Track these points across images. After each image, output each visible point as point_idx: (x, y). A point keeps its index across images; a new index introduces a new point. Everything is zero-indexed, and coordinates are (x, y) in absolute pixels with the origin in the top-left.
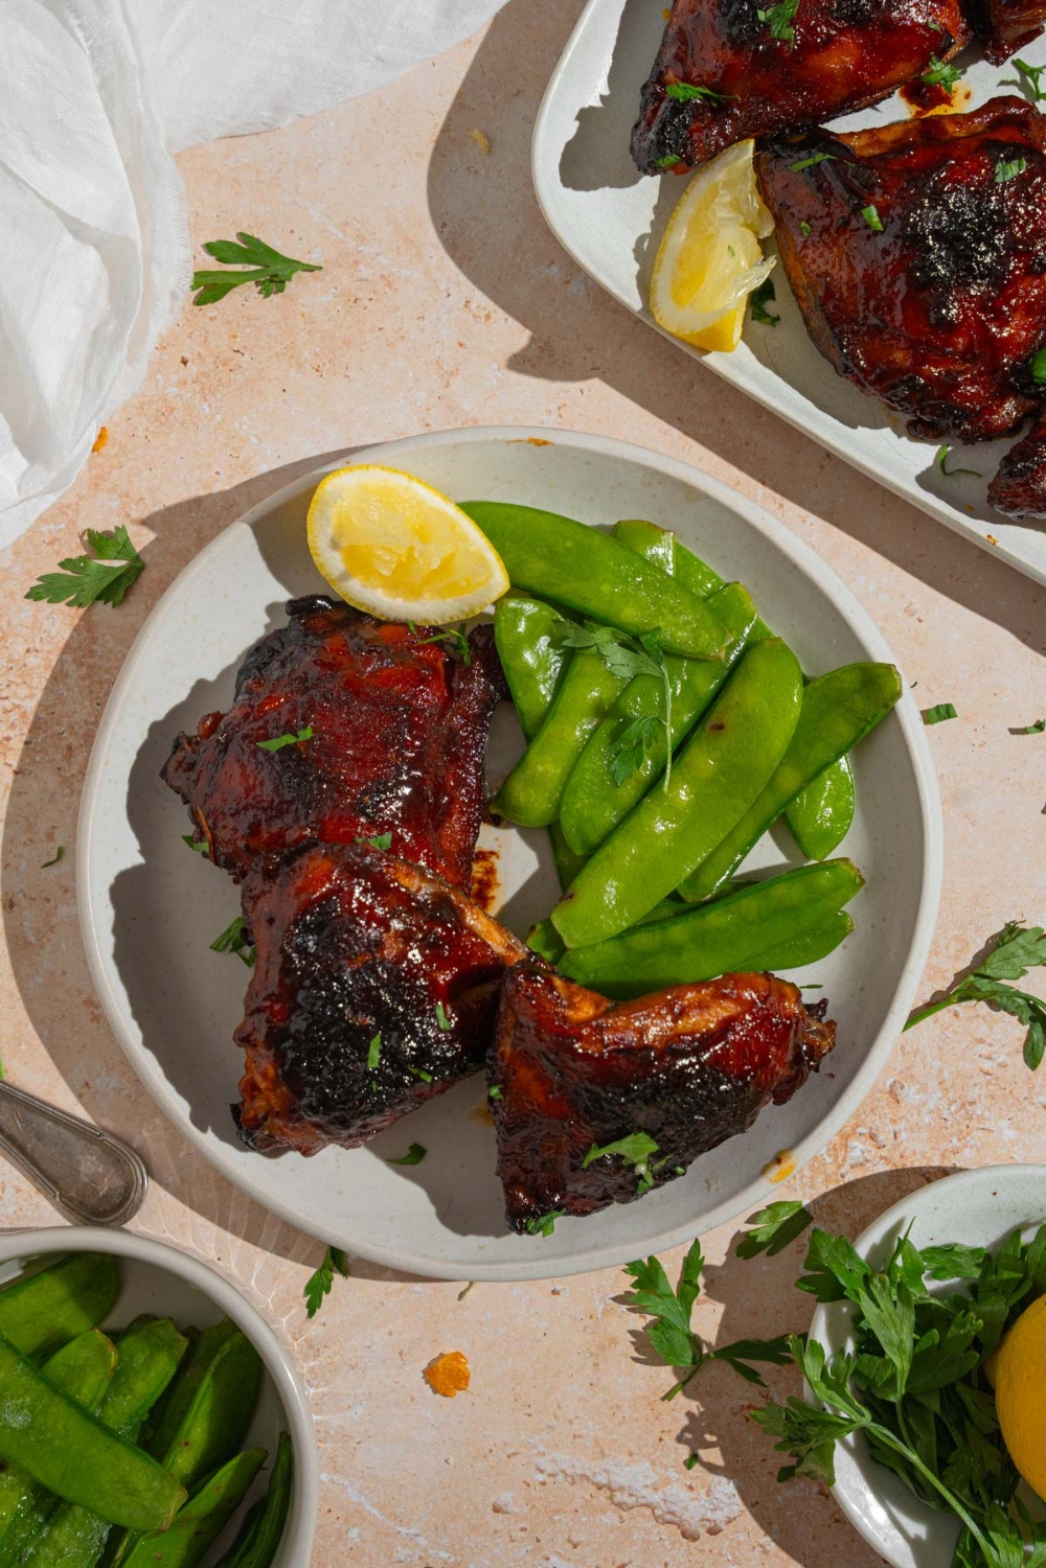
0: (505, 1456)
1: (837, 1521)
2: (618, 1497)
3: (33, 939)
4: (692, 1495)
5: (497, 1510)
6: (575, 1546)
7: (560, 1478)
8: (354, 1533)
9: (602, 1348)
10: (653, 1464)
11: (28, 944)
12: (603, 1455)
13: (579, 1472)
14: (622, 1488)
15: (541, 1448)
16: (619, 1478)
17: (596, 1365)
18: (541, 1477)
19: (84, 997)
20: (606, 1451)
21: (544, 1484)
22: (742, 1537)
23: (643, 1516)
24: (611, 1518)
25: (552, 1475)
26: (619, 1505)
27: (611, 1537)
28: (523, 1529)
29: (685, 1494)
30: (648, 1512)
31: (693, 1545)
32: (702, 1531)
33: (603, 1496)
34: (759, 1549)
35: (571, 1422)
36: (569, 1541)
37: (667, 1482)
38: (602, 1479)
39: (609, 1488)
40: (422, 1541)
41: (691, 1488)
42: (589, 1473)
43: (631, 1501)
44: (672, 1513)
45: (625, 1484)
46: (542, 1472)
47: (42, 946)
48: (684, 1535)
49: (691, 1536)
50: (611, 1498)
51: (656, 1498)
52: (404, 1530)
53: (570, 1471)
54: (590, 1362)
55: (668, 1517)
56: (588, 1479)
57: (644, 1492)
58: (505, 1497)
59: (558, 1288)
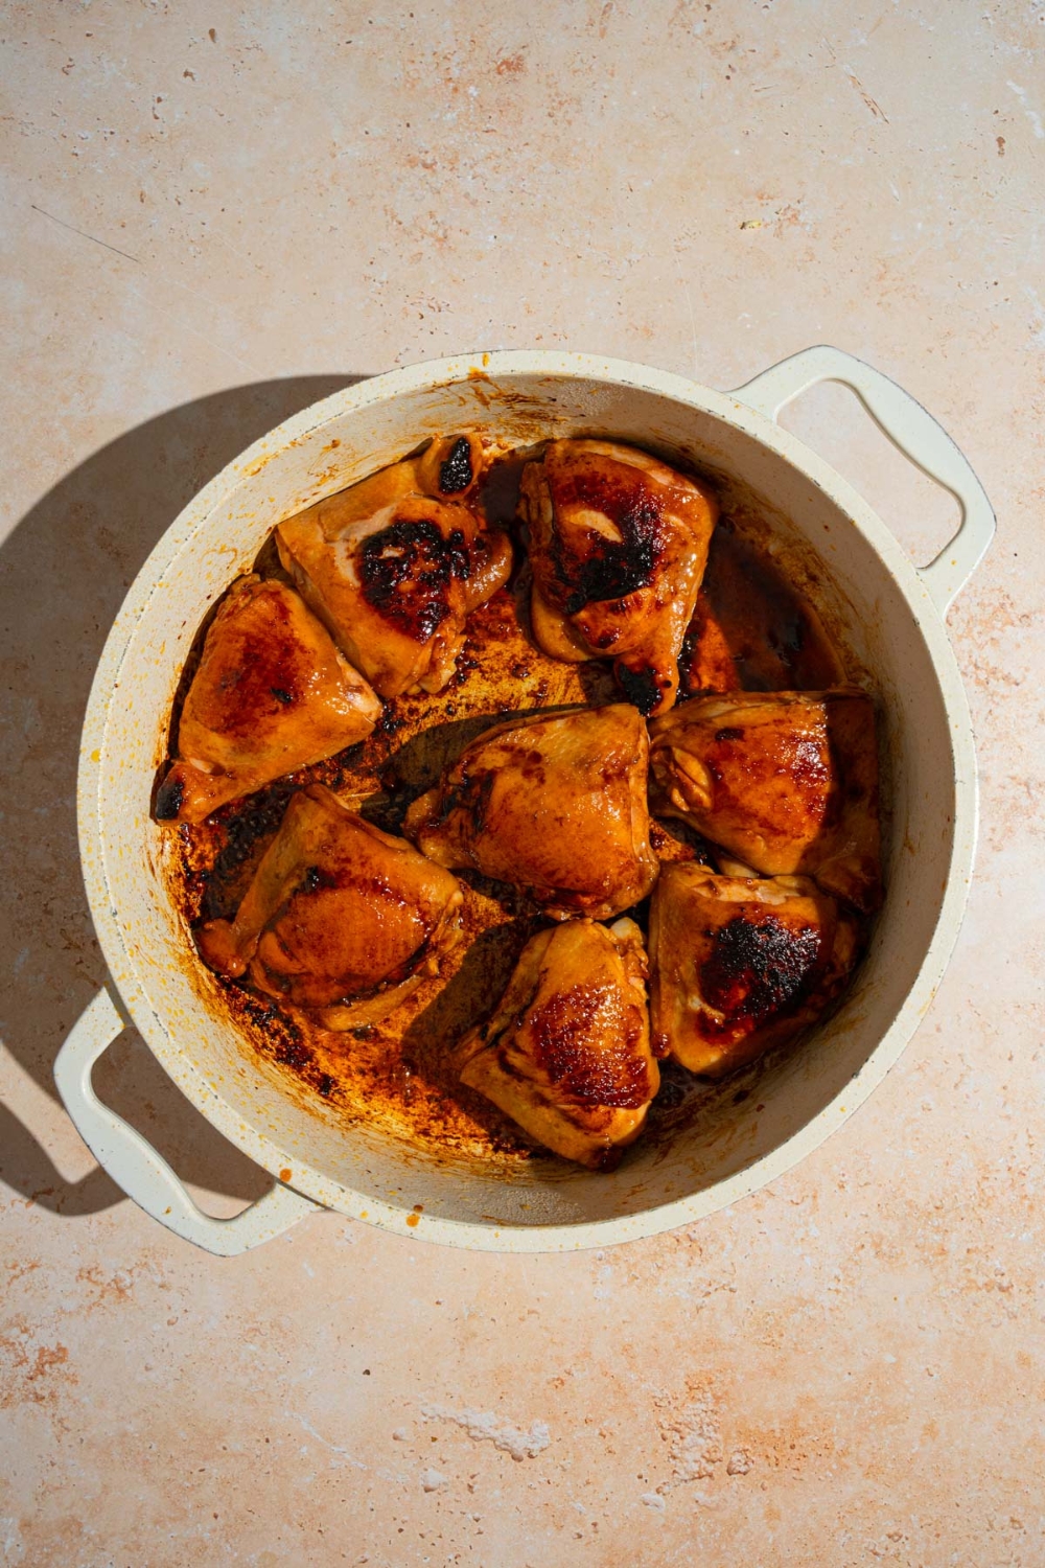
0: (402, 1405)
1: (610, 1452)
2: (473, 1433)
3: (115, 1064)
4: (520, 1433)
5: (395, 1438)
6: (444, 1463)
7: (437, 1419)
8: (304, 1449)
9: (467, 1339)
10: (496, 1412)
11: (113, 1067)
12: (464, 1406)
13: (449, 1416)
14: (475, 1427)
15: (426, 1401)
16: (473, 1421)
17: (462, 1349)
18: (424, 1419)
19: (146, 1102)
20: (467, 1403)
21: (426, 1423)
22: (550, 1460)
23: (488, 1445)
24: (467, 1445)
25: (432, 1418)
26: (473, 1438)
27: (467, 1458)
28: (412, 1451)
29: (515, 1433)
30: (491, 1443)
31: (518, 1464)
32: (525, 1456)
33: (463, 1432)
34: (560, 1468)
35: (445, 1385)
36: (441, 1459)
37: (504, 1424)
38: (463, 1421)
39: (467, 1427)
40: (347, 1456)
41: (519, 1429)
42: (455, 1417)
43: (480, 1435)
44: (506, 1444)
45: (477, 1424)
46: (425, 1415)
47: (121, 1069)
48: (513, 1458)
49: (519, 1459)
50: (468, 1433)
51: (495, 1434)
52: (336, 1449)
53: (443, 1416)
54: (458, 1348)
55: (503, 1446)
56: (454, 1421)
57: (489, 1430)
58: (401, 1431)
59: (440, 1300)
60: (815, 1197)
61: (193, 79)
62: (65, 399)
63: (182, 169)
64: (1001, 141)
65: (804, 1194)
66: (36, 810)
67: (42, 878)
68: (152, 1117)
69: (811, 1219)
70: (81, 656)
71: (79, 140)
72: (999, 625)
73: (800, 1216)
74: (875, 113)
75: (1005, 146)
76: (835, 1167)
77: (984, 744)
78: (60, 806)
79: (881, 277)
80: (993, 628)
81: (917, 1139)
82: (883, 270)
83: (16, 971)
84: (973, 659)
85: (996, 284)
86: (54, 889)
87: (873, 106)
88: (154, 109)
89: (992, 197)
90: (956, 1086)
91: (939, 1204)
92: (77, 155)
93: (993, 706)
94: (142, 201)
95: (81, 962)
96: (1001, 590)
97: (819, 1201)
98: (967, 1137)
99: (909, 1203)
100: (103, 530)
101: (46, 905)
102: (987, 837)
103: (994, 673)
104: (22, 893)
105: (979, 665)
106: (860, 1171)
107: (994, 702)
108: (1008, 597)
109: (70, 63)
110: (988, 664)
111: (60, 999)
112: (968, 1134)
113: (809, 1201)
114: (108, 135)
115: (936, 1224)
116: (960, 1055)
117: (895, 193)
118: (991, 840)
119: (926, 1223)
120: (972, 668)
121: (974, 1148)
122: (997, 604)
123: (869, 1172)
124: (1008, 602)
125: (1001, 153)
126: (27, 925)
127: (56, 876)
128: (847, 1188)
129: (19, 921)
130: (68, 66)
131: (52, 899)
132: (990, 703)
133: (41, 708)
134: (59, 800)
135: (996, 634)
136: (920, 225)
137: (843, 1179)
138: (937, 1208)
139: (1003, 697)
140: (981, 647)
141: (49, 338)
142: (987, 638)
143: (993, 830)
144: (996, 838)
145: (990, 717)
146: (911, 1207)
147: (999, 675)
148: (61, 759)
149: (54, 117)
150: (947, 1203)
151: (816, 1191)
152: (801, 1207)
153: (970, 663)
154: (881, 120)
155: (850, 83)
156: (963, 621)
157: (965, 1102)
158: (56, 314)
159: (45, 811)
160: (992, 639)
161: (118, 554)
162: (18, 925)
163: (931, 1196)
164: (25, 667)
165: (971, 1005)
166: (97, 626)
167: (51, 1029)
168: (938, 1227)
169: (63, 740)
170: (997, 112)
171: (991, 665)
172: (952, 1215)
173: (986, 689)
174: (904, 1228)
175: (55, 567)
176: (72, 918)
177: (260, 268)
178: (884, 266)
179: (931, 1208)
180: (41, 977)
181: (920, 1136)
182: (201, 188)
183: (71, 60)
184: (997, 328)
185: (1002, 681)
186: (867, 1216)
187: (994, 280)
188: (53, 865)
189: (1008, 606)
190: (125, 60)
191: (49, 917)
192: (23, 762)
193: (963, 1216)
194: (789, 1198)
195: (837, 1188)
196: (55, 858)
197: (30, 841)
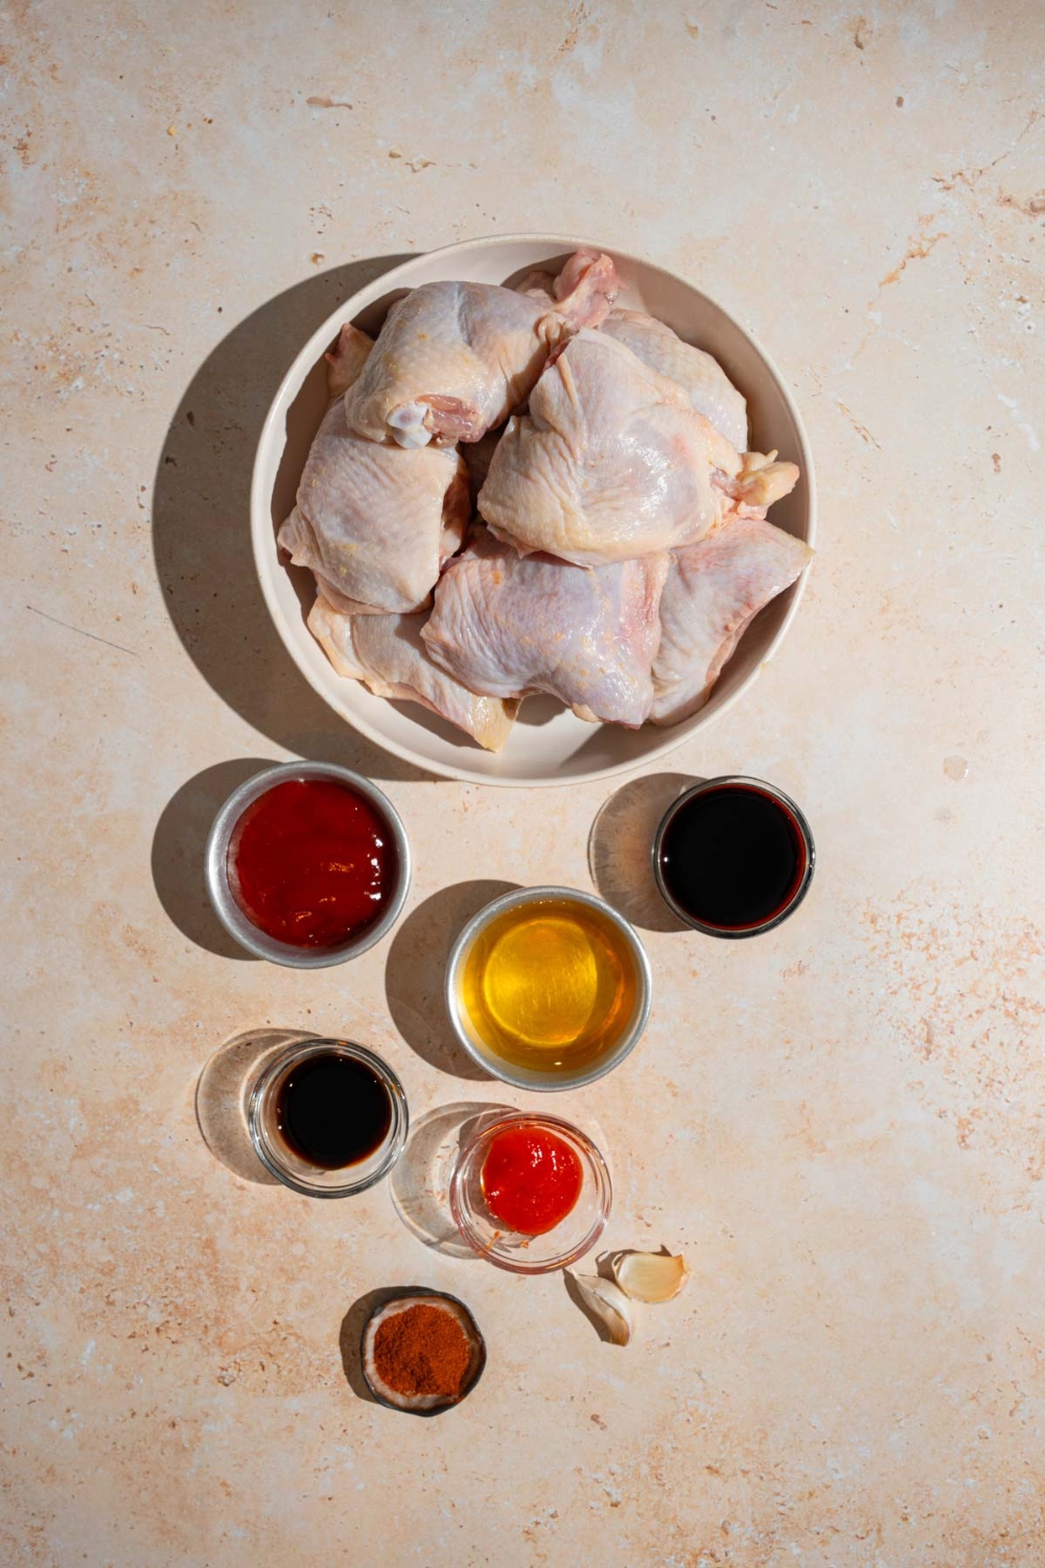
60: (879, 1531)
61: (175, 465)
62: (78, 799)
63: (171, 557)
64: (996, 458)
65: (868, 1528)
66: (89, 1206)
67: (102, 1271)
68: (229, 1494)
69: (877, 1552)
70: (118, 1053)
71: (68, 536)
72: (1024, 955)
73: (866, 1551)
74: (866, 439)
75: (1000, 462)
76: (898, 1501)
77: (1017, 1075)
78: (111, 1201)
79: (884, 610)
80: (1019, 958)
81: (977, 1468)
82: (885, 602)
83: (84, 1362)
84: (1001, 990)
85: (1001, 606)
86: (114, 1281)
87: (863, 432)
88: (138, 498)
89: (991, 516)
90: (1011, 1413)
91: (1003, 1532)
92: (66, 551)
93: (1022, 1036)
94: (135, 592)
95: (147, 1349)
96: (1024, 919)
97: (884, 1534)
98: (1026, 1463)
99: (974, 1532)
100: (129, 928)
101: (108, 1297)
102: (1026, 1167)
103: (1022, 1004)
104: (84, 1286)
105: (1007, 997)
106: (922, 1502)
107: (1024, 1033)
108: (1032, 925)
109: (53, 460)
110: (1016, 995)
111: (129, 1387)
112: (1027, 1460)
113: (873, 1535)
114: (95, 529)
115: (1003, 1551)
116: (1012, 1382)
117: (892, 520)
118: (1029, 1169)
119: (992, 1551)
120: (1000, 1001)
121: (1035, 1473)
122: (1022, 935)
123: (931, 1503)
124: (1032, 931)
125: (997, 470)
126: (92, 1317)
127: (115, 1268)
128: (911, 1519)
129: (83, 1314)
130: (51, 463)
131: (113, 1290)
132: (1021, 1034)
133: (82, 1107)
134: (110, 1196)
135: (1022, 964)
136: (919, 552)
137: (906, 1511)
138: (1002, 1536)
139: (1033, 1026)
140: (1007, 979)
141: (55, 739)
142: (1014, 969)
143: (1032, 1159)
144: (1035, 1167)
145: (1021, 1048)
146: (976, 1536)
147: (1028, 1005)
148: (108, 1156)
149: (41, 516)
150: (1012, 1530)
151: (880, 1525)
152: (867, 1540)
153: (998, 996)
154: (872, 446)
155: (839, 410)
156: (988, 954)
157: (1021, 1429)
158: (61, 715)
159: (97, 1207)
160: (1019, 970)
161: (145, 951)
162: (82, 1318)
163: (995, 1525)
164: (64, 1068)
165: (1020, 1333)
166: (131, 1024)
167: (122, 1416)
168: (1005, 1555)
169: (107, 1138)
170: (990, 428)
171: (1020, 996)
172: (1017, 1542)
173: (1016, 1020)
174: (971, 1557)
175: (84, 968)
176: (134, 1307)
177: (258, 651)
178: (886, 598)
179: (996, 1535)
180: (110, 1367)
181: (979, 1465)
182: (192, 575)
183: (53, 456)
184: (1004, 651)
185: (1031, 1010)
186: (932, 1546)
187: (999, 603)
188: (111, 1257)
189: (1033, 935)
190: (106, 451)
191: (112, 1308)
192: (71, 1161)
193: (1029, 1542)
194: (853, 1533)
195: (900, 1521)
196: (112, 1251)
197: (86, 1237)
